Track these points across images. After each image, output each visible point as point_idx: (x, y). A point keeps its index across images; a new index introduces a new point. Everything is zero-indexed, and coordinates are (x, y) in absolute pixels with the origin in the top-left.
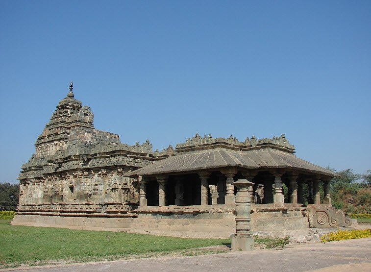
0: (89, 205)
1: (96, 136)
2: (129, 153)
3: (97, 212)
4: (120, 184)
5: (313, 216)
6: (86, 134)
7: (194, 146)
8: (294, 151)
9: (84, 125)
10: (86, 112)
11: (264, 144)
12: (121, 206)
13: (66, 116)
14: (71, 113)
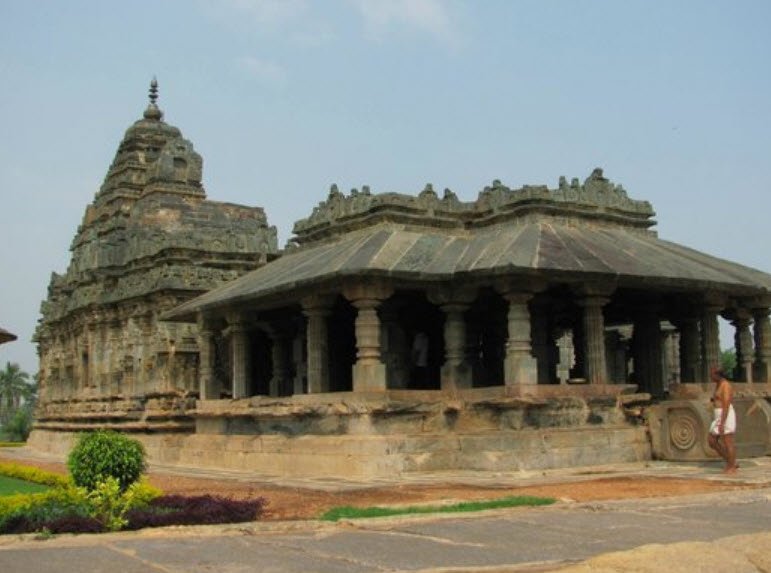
0: (116, 399)
1: (192, 216)
2: (201, 254)
3: (131, 420)
4: (172, 342)
5: (659, 423)
6: (162, 213)
7: (328, 223)
8: (651, 219)
9: (174, 188)
10: (178, 154)
11: (524, 202)
12: (175, 401)
13: (134, 169)
14: (148, 160)
